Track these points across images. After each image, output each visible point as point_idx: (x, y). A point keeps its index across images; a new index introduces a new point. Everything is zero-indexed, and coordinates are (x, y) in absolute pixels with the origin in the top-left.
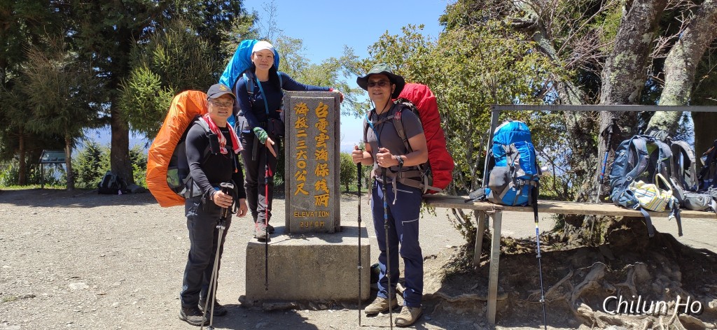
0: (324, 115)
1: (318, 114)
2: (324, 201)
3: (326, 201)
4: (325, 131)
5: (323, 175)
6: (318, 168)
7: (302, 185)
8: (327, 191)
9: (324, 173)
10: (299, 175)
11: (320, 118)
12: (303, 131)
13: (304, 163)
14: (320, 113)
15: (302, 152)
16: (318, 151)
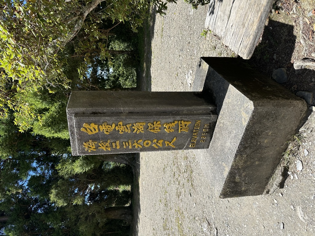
0: (96, 127)
1: (94, 132)
2: (186, 125)
3: (186, 123)
4: (114, 125)
5: (160, 126)
6: (152, 131)
7: (166, 143)
8: (176, 122)
9: (157, 125)
10: (157, 145)
11: (99, 130)
12: (113, 144)
13: (146, 142)
14: (93, 130)
15: (136, 144)
16: (135, 132)
